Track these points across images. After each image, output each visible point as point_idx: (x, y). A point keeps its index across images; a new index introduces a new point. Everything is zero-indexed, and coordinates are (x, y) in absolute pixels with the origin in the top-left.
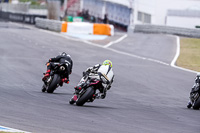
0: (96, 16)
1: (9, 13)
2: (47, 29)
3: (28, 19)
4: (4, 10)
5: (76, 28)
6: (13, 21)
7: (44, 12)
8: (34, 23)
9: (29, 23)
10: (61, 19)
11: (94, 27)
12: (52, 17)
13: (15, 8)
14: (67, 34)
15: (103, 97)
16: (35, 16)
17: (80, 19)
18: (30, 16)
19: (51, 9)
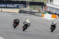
0: (53, 12)
1: (26, 11)
2: (38, 16)
3: (32, 13)
4: (25, 10)
5: (47, 16)
6: (28, 13)
7: (37, 11)
8: (34, 14)
9: (33, 14)
10: (42, 13)
11: (52, 16)
12: (39, 12)
13: (28, 10)
14: (44, 17)
15: (29, 27)
16: (35, 12)
17: (48, 13)
18: (33, 12)
19: (39, 10)
